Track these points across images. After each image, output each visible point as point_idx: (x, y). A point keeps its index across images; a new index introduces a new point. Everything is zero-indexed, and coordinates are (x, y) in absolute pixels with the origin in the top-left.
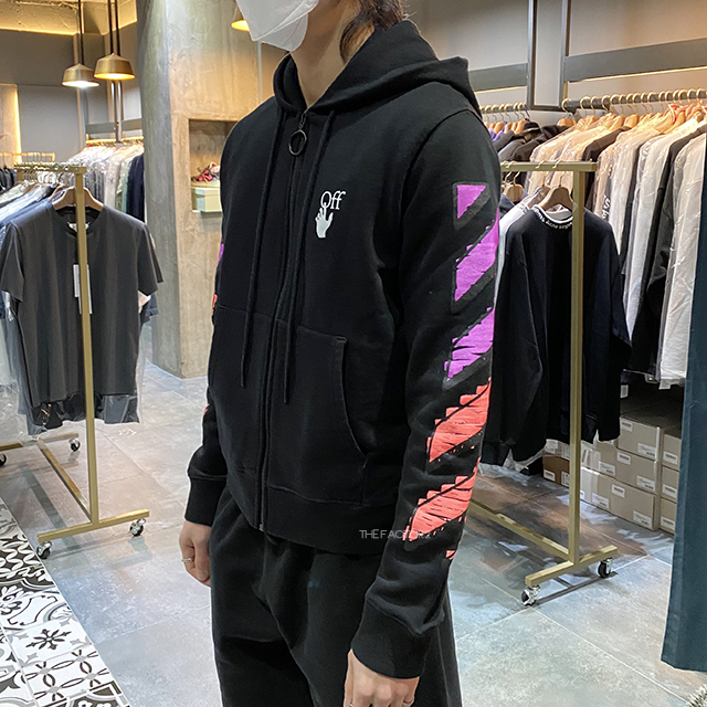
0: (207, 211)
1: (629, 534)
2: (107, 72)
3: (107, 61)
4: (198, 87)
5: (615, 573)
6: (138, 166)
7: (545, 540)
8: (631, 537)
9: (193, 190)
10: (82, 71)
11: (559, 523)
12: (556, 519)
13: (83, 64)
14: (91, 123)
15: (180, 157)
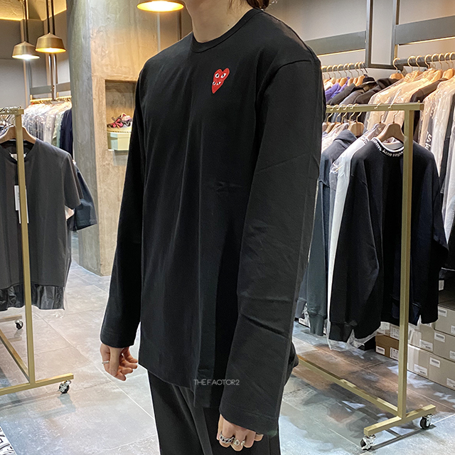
0: (119, 150)
1: (443, 396)
2: (45, 47)
3: (45, 39)
4: (112, 56)
5: (434, 426)
6: (68, 117)
7: (379, 400)
8: (446, 398)
9: (109, 134)
10: (27, 47)
11: (389, 387)
12: (386, 384)
13: (28, 42)
14: (34, 86)
15: (99, 109)
